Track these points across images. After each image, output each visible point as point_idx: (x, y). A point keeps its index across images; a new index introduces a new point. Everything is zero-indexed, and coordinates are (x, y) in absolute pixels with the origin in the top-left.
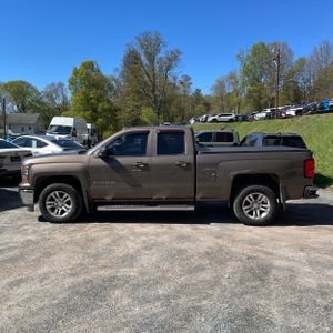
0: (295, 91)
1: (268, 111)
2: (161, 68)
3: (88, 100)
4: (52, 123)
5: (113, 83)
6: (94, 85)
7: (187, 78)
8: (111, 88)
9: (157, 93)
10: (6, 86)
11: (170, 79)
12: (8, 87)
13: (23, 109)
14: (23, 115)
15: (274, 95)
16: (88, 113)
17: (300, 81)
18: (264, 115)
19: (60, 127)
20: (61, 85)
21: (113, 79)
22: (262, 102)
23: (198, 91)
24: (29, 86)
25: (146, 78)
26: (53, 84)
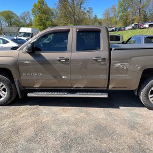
0: (144, 15)
1: (133, 25)
2: (77, 4)
3: (41, 20)
4: (20, 31)
5: (54, 12)
6: (44, 13)
7: (91, 9)
8: (52, 14)
9: (75, 17)
10: (2, 13)
11: (82, 9)
12: (3, 14)
13: (11, 25)
14: (11, 28)
15: (134, 18)
16: (42, 27)
17: (147, 10)
18: (131, 27)
19: (25, 33)
20: (28, 13)
21: (54, 10)
22: (128, 21)
23: (96, 16)
24: (13, 13)
25: (70, 9)
26: (24, 13)
